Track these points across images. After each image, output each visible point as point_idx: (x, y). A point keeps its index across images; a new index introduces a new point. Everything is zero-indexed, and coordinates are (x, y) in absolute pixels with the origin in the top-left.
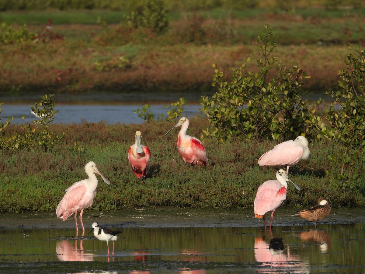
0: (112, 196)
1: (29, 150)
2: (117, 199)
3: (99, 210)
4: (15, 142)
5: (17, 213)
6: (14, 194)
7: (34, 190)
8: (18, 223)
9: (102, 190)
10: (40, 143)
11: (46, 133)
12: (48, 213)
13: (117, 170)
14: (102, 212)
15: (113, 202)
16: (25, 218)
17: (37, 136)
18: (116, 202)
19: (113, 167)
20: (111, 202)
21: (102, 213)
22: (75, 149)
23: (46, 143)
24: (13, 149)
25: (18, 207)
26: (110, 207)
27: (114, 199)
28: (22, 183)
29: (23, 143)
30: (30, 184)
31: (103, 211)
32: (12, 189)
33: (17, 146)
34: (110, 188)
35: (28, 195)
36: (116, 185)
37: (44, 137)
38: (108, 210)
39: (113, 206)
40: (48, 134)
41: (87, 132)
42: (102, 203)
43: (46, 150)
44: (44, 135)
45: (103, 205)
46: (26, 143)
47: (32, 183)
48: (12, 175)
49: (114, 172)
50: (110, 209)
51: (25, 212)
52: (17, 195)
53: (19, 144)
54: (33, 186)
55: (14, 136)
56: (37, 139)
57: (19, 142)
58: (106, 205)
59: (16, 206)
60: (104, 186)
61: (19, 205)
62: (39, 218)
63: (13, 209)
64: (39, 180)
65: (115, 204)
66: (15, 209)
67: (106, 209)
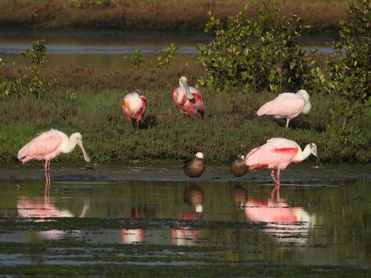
0: (107, 146)
1: (19, 97)
2: (111, 150)
3: (93, 161)
4: (6, 88)
5: (8, 163)
6: (5, 143)
7: (26, 139)
8: (10, 173)
9: (96, 140)
10: (31, 90)
11: (37, 79)
12: (40, 163)
13: (112, 120)
14: (96, 164)
15: (107, 153)
16: (17, 168)
17: (28, 82)
18: (110, 153)
19: (108, 117)
20: (105, 153)
21: (96, 165)
22: (66, 96)
23: (37, 90)
24: (4, 95)
25: (9, 156)
26: (104, 158)
27: (109, 150)
28: (13, 132)
29: (14, 90)
30: (21, 133)
31: (96, 162)
32: (3, 138)
33: (7, 92)
34: (104, 138)
35: (20, 145)
36: (110, 136)
37: (35, 84)
38: (102, 162)
39: (107, 158)
40: (40, 81)
41: (76, 77)
42: (96, 154)
43: (37, 97)
44: (36, 81)
45: (97, 156)
46: (17, 90)
47: (24, 132)
48: (3, 123)
49: (108, 122)
50: (104, 161)
51: (17, 162)
52: (8, 144)
53: (10, 90)
54: (24, 135)
55: (4, 82)
56: (28, 85)
57: (9, 88)
58: (100, 156)
59: (7, 156)
60: (98, 137)
61: (11, 154)
62: (31, 169)
63: (4, 159)
64: (31, 128)
65: (110, 155)
66: (6, 159)
67: (100, 160)
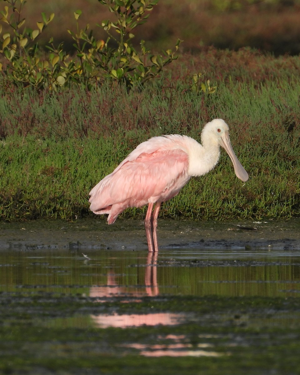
0: (283, 184)
1: (89, 88)
2: (292, 191)
3: (253, 216)
4: (58, 70)
5: (64, 220)
6: (58, 178)
7: (103, 169)
8: (68, 239)
9: (260, 172)
10: (114, 73)
11: (129, 50)
12: (135, 219)
13: (294, 128)
14: (260, 221)
15: (284, 198)
16: (83, 230)
17: (107, 57)
18: (291, 199)
19: (285, 123)
20: (279, 199)
21: (258, 222)
22: (194, 88)
23: (129, 76)
24: (54, 85)
25: (66, 205)
26: (278, 209)
27: (287, 192)
28: (76, 154)
29: (76, 74)
30: (93, 157)
31: (260, 219)
32: (53, 166)
33: (61, 79)
34: (277, 168)
35: (91, 181)
36: (290, 163)
37: (124, 60)
38: (272, 217)
39: (285, 208)
40: (134, 54)
41: (216, 67)
42: (260, 200)
43: (129, 89)
44: (125, 56)
45: (262, 204)
46: (84, 74)
47: (99, 154)
48: (53, 137)
49: (285, 134)
50: (278, 215)
51: (83, 217)
52: (63, 178)
53: (68, 75)
54: (100, 161)
55: (55, 57)
56: (109, 64)
57: (67, 70)
58: (269, 205)
59: (61, 204)
60: (264, 164)
61: (70, 201)
62: (115, 230)
63: (55, 210)
64: (115, 148)
65: (290, 202)
66: (59, 210)
67: (269, 214)
